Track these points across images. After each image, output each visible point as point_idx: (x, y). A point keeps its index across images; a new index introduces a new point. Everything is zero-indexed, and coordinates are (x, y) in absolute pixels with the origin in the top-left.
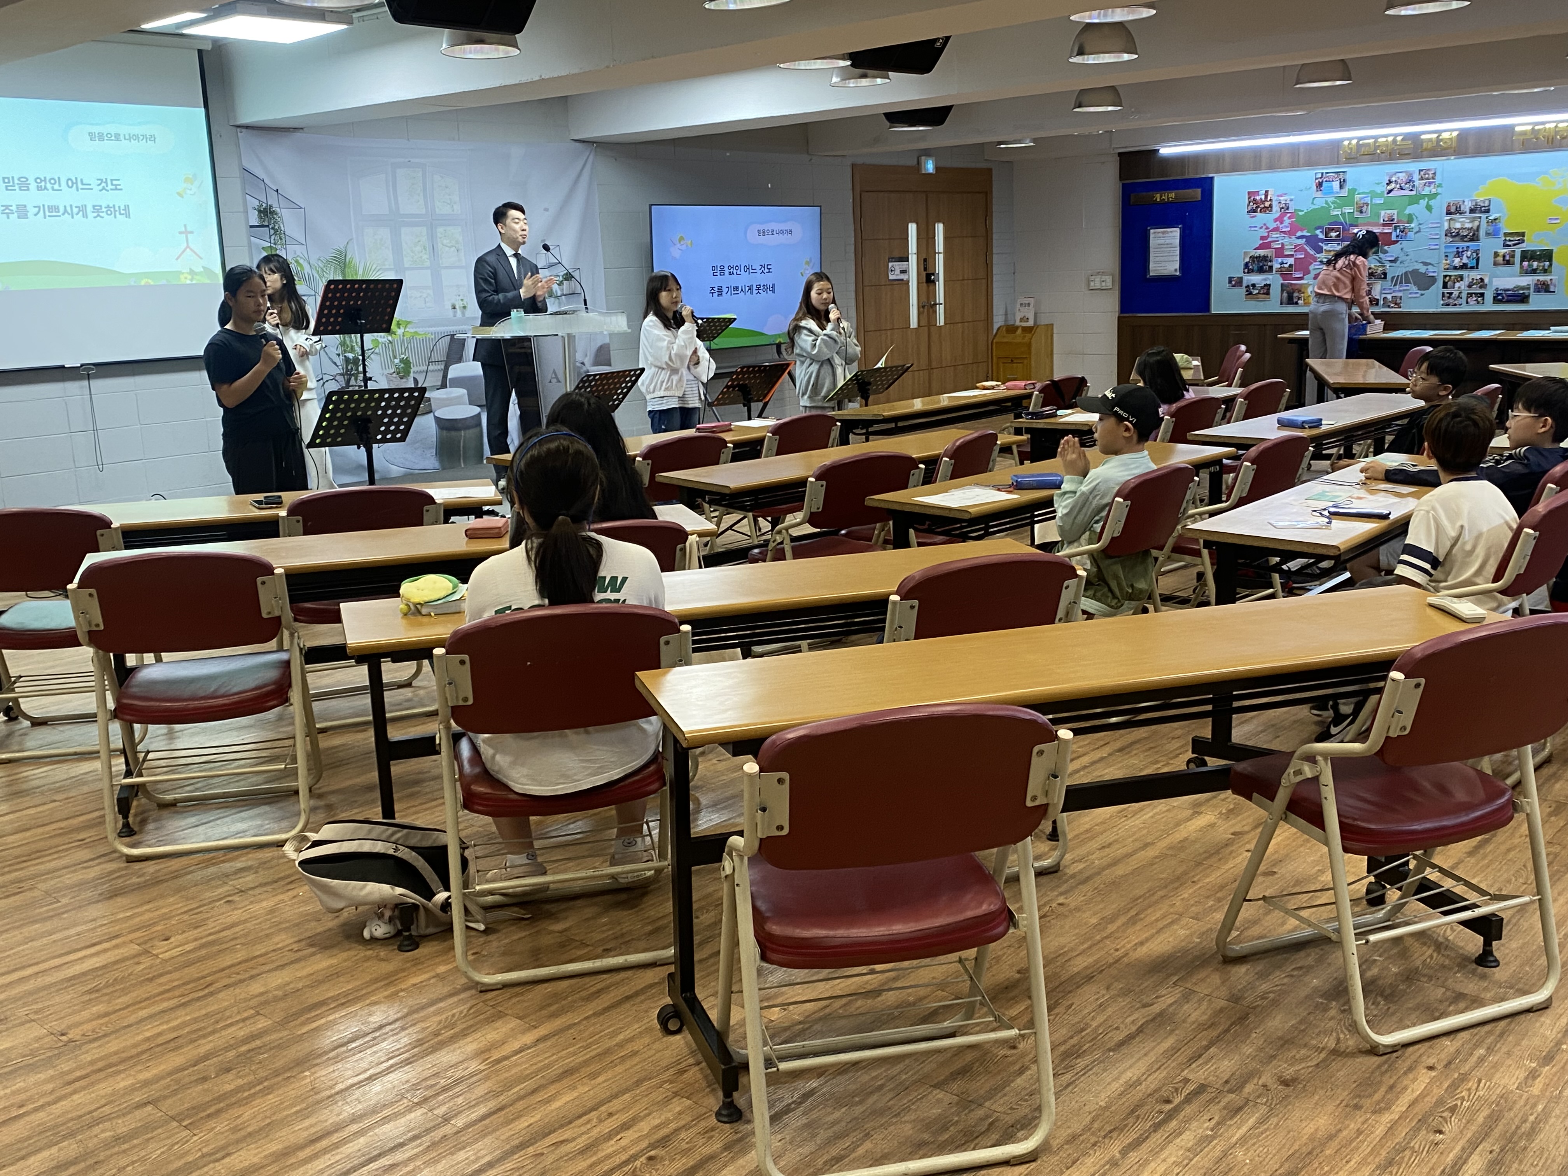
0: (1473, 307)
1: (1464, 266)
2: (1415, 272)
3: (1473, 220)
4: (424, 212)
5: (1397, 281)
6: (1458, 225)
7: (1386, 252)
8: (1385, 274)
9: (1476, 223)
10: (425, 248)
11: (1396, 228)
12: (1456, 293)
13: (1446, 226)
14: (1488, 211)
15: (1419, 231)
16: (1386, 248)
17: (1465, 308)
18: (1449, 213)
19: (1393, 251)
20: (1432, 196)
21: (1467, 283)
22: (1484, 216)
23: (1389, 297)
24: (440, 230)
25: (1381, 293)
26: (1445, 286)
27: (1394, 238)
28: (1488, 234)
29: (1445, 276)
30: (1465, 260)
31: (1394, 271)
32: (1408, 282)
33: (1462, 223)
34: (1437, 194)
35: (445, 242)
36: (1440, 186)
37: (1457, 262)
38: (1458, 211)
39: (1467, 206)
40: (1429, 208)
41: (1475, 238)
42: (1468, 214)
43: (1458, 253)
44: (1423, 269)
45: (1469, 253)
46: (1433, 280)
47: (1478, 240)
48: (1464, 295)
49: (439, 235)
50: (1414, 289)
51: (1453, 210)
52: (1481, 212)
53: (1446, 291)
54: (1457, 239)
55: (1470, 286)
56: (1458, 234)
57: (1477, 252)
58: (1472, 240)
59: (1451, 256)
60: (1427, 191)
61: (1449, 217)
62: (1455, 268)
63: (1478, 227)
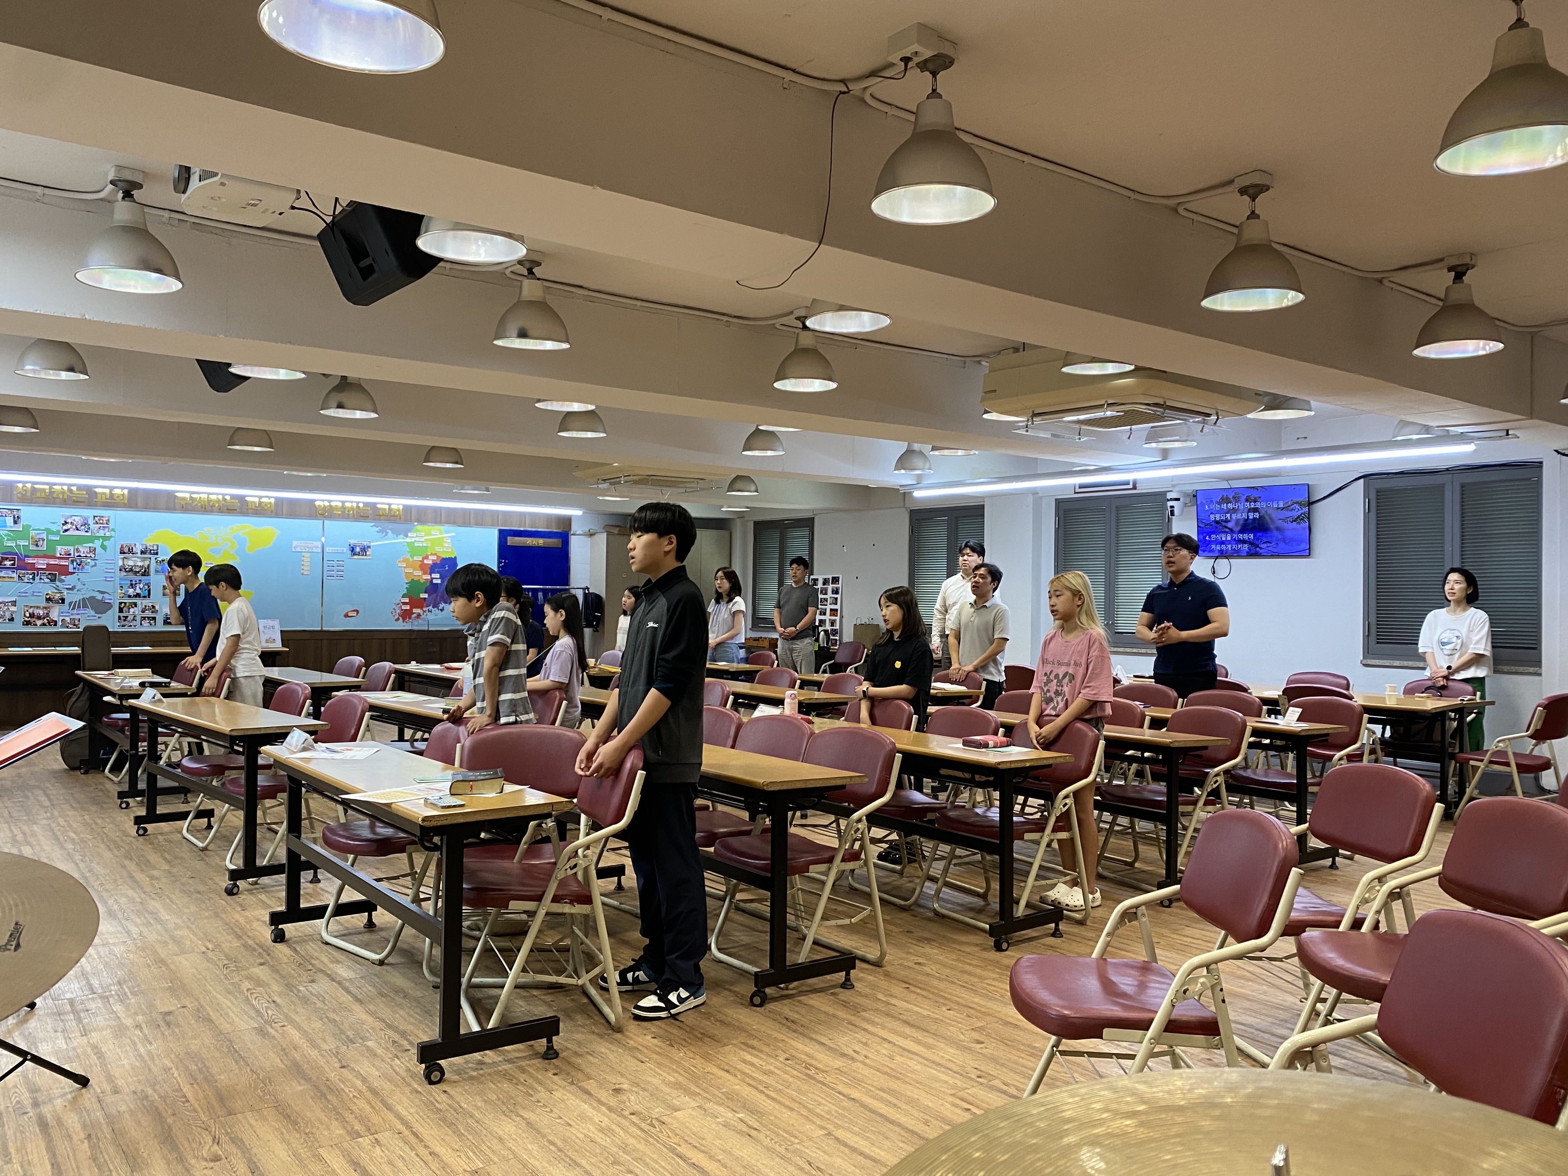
0: (146, 627)
1: (138, 595)
2: (92, 598)
3: (144, 559)
5: (74, 606)
6: (131, 563)
7: (62, 581)
8: (63, 600)
9: (147, 563)
11: (72, 562)
12: (130, 618)
13: (120, 563)
14: (157, 554)
15: (95, 565)
16: (63, 577)
17: (139, 629)
18: (122, 552)
19: (69, 580)
20: (105, 538)
21: (140, 609)
22: (153, 557)
23: (68, 619)
25: (59, 616)
26: (121, 610)
27: (71, 570)
28: (157, 571)
29: (121, 603)
30: (138, 591)
31: (69, 597)
32: (85, 606)
33: (135, 561)
34: (111, 537)
36: (113, 530)
37: (131, 591)
38: (131, 551)
39: (138, 549)
40: (104, 547)
41: (146, 573)
42: (139, 555)
43: (132, 585)
44: (99, 597)
45: (141, 586)
46: (109, 606)
47: (148, 575)
48: (138, 618)
50: (92, 613)
51: (126, 550)
52: (151, 554)
53: (121, 615)
54: (130, 573)
55: (143, 611)
56: (131, 570)
57: (148, 585)
58: (143, 575)
59: (125, 587)
60: (101, 533)
61: (123, 556)
62: (130, 596)
63: (149, 566)
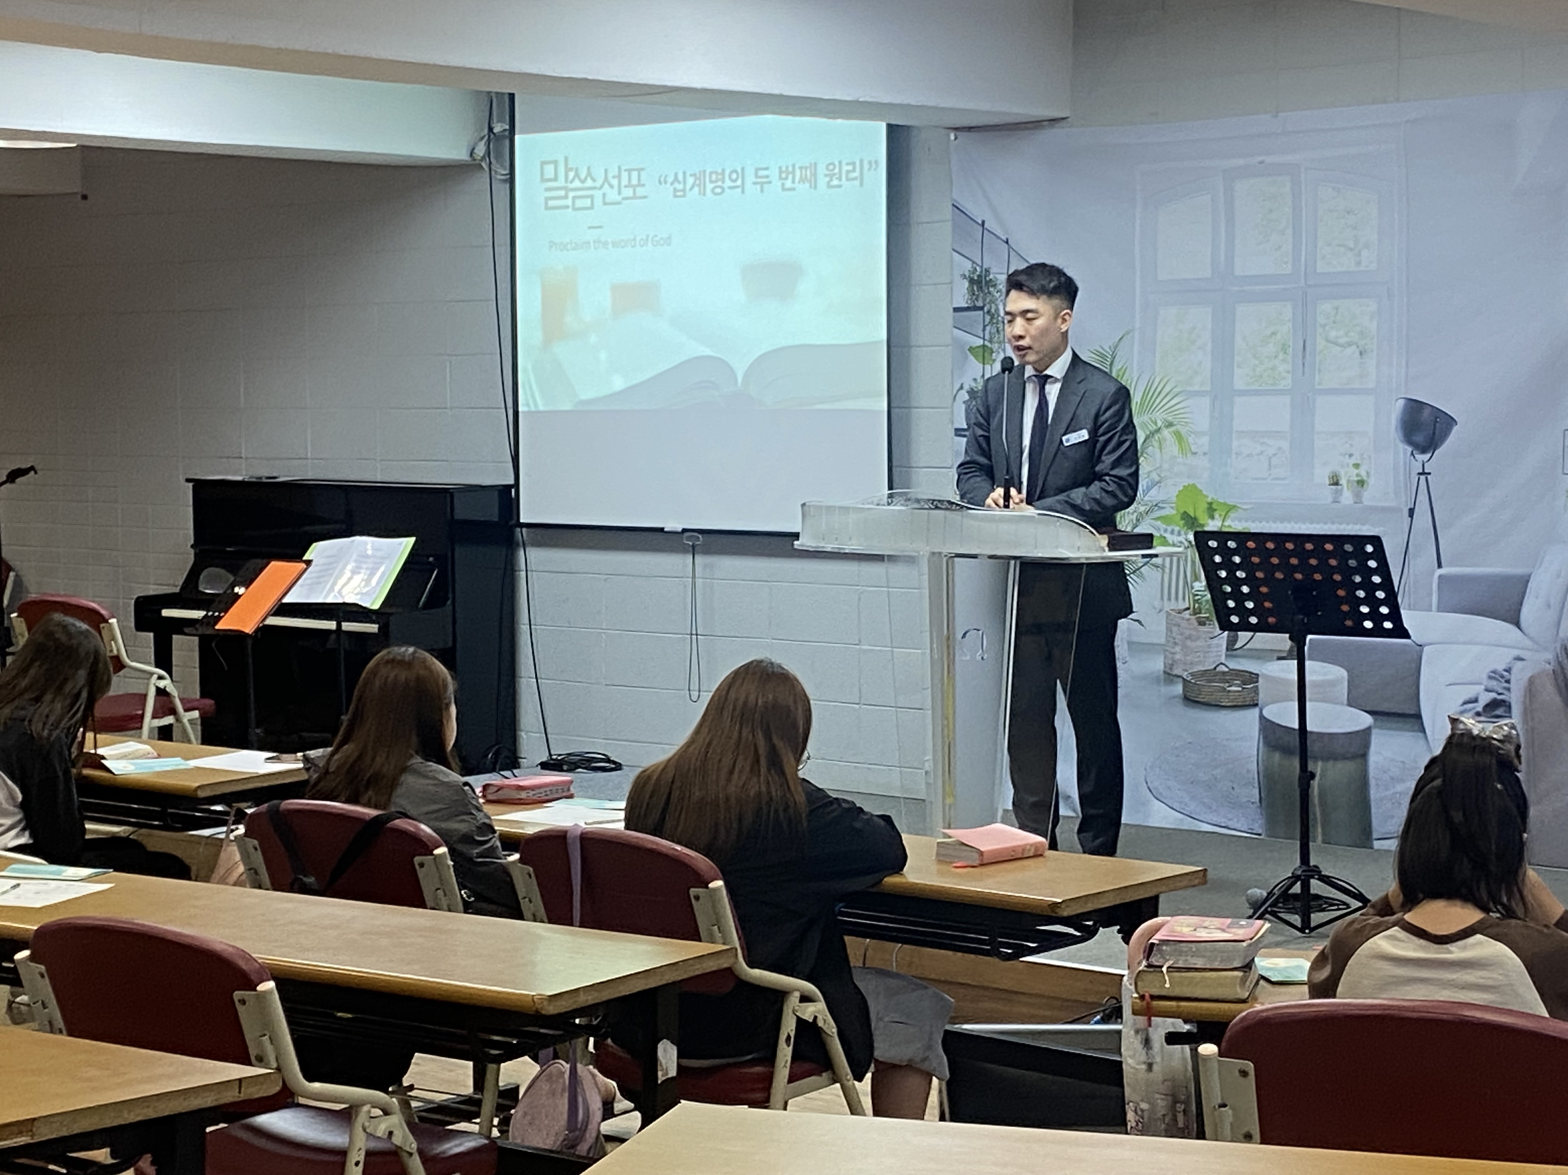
4: (1288, 269)
10: (1284, 348)
24: (1326, 307)
35: (1333, 334)
49: (1321, 320)
